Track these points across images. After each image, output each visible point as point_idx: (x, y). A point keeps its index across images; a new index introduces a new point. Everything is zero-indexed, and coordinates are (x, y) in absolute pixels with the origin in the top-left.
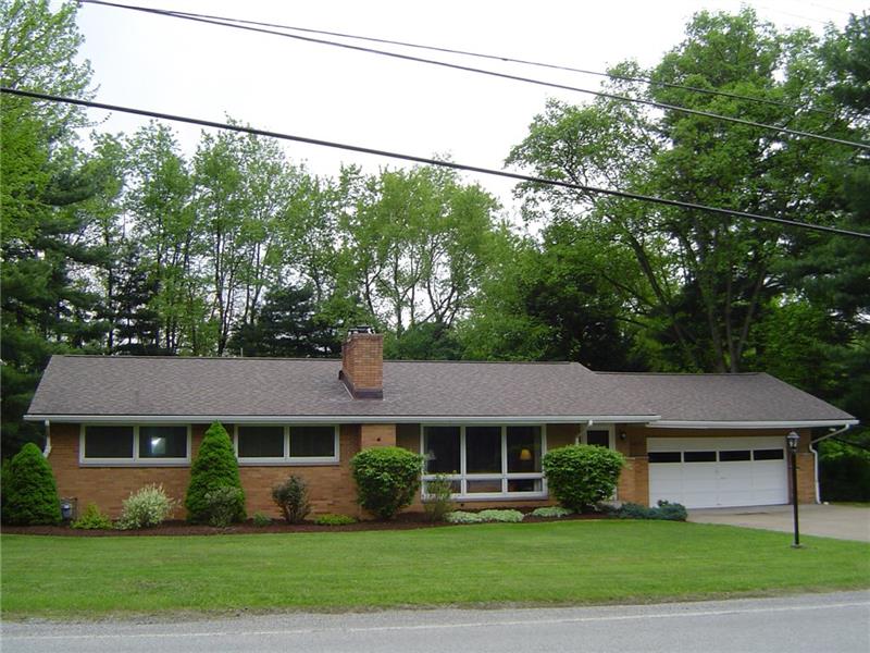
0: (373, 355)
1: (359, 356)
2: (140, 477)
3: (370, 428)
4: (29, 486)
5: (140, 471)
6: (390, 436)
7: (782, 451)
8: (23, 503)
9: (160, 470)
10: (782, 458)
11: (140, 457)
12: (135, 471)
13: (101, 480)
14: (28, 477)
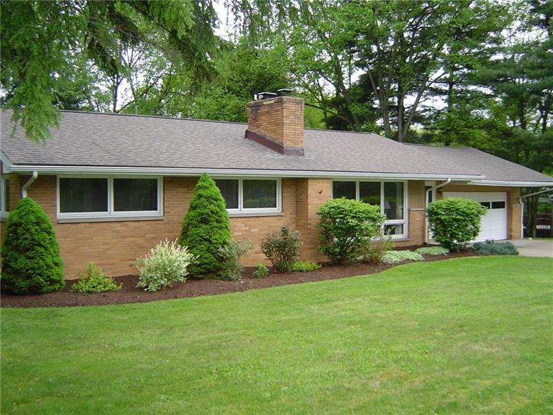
0: (297, 117)
1: (288, 117)
2: (118, 231)
3: (314, 182)
4: (39, 248)
5: (119, 225)
6: (328, 190)
7: (504, 202)
8: (33, 269)
9: (136, 224)
10: (504, 207)
11: (115, 210)
12: (113, 225)
13: (80, 236)
14: (36, 237)
